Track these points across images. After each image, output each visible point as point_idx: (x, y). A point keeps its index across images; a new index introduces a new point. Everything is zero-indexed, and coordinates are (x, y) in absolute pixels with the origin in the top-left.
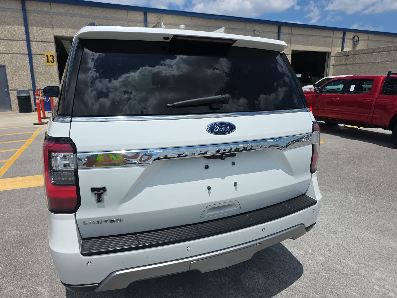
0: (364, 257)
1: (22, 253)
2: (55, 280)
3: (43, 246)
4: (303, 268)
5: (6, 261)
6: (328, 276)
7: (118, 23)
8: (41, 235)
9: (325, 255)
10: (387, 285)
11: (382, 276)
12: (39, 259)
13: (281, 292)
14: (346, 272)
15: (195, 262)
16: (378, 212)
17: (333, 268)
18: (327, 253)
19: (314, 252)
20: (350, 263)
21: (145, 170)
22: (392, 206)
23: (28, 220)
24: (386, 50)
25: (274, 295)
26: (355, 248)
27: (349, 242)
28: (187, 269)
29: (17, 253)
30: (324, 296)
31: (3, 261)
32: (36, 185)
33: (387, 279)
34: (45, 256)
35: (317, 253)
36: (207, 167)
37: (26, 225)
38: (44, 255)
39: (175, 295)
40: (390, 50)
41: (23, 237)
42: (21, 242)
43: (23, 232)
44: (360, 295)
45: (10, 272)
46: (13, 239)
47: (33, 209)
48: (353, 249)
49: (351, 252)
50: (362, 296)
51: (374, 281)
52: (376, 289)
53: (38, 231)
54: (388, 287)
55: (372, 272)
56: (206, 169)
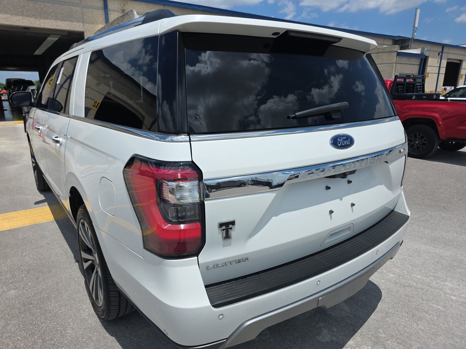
0: (429, 268)
1: (41, 318)
2: (106, 345)
3: (66, 305)
4: (379, 288)
5: (23, 332)
6: (406, 293)
7: (69, 8)
8: (55, 292)
9: (393, 272)
10: (461, 294)
11: (453, 285)
12: (69, 322)
13: (371, 317)
14: (420, 287)
15: (323, 297)
16: (420, 222)
17: (406, 284)
18: (393, 269)
19: (382, 270)
20: (419, 277)
21: (276, 196)
22: (429, 215)
23: (25, 274)
24: (374, 52)
25: (366, 321)
26: (416, 261)
27: (409, 256)
28: (315, 306)
29: (32, 318)
30: (413, 314)
31: (18, 332)
32: (11, 227)
33: (459, 288)
34: (75, 317)
35: (385, 271)
36: (328, 188)
37: (25, 280)
38: (73, 316)
39: (263, 338)
40: (378, 52)
41: (30, 296)
42: (31, 304)
43: (26, 290)
44: (444, 308)
45: (37, 344)
46: (17, 302)
47: (24, 259)
48: (416, 262)
49: (416, 266)
50: (446, 309)
51: (449, 292)
52: (454, 299)
53: (47, 286)
54: (463, 295)
55: (443, 283)
56: (326, 190)
